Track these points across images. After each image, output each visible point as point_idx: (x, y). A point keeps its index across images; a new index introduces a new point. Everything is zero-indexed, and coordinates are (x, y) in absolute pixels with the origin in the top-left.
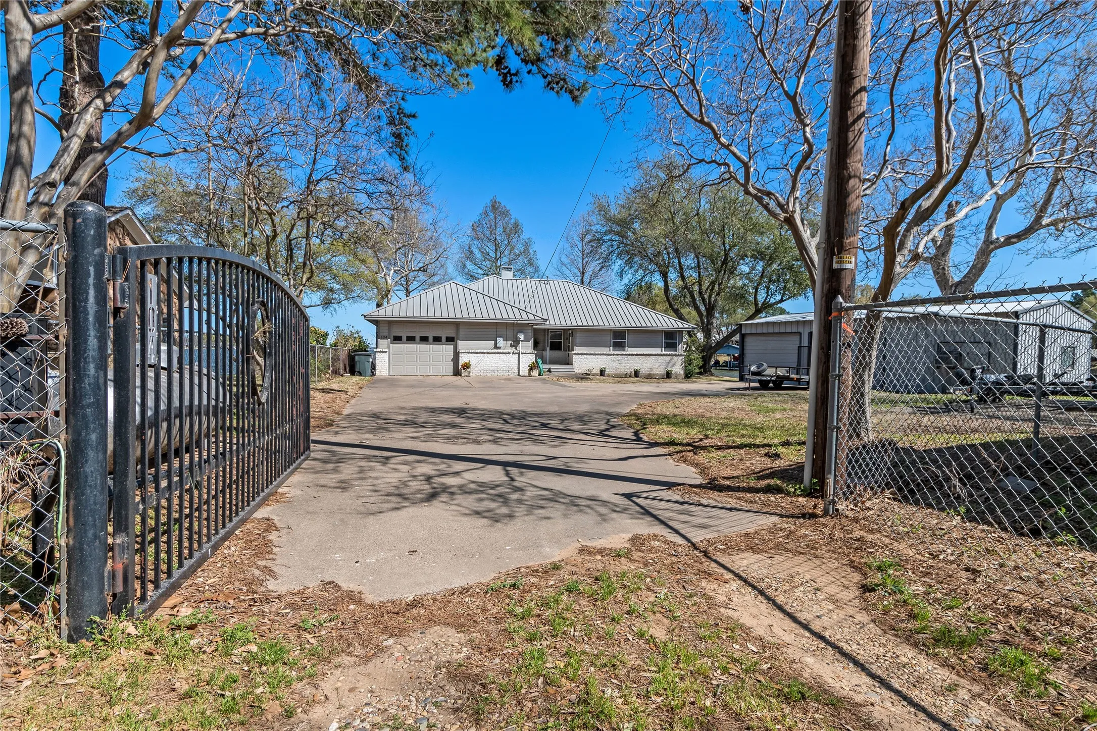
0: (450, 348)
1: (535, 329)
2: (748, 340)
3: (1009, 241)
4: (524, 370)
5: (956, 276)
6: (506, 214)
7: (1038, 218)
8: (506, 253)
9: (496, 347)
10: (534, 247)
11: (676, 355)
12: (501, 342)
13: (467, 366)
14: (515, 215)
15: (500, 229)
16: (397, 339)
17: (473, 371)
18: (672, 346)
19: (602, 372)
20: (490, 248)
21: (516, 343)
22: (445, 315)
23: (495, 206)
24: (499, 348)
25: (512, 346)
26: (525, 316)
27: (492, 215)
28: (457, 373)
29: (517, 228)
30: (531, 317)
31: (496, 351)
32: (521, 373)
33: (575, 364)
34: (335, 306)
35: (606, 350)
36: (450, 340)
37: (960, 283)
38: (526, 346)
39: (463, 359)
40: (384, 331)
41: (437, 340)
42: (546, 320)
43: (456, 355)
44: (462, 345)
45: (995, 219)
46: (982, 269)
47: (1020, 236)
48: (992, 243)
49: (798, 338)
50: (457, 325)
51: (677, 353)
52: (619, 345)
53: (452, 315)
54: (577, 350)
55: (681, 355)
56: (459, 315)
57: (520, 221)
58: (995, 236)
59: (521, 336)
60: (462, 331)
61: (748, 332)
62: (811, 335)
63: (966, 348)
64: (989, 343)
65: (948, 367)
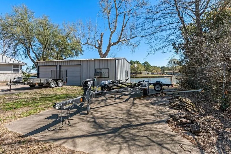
2: (40, 68)
3: (114, 44)
7: (119, 39)
11: (19, 74)
37: (104, 54)
45: (111, 38)
46: (109, 51)
47: (116, 43)
48: (110, 44)
49: (56, 67)
51: (19, 73)
55: (21, 74)
58: (111, 43)
61: (40, 65)
62: (60, 66)
63: (103, 71)
64: (109, 69)
65: (98, 77)
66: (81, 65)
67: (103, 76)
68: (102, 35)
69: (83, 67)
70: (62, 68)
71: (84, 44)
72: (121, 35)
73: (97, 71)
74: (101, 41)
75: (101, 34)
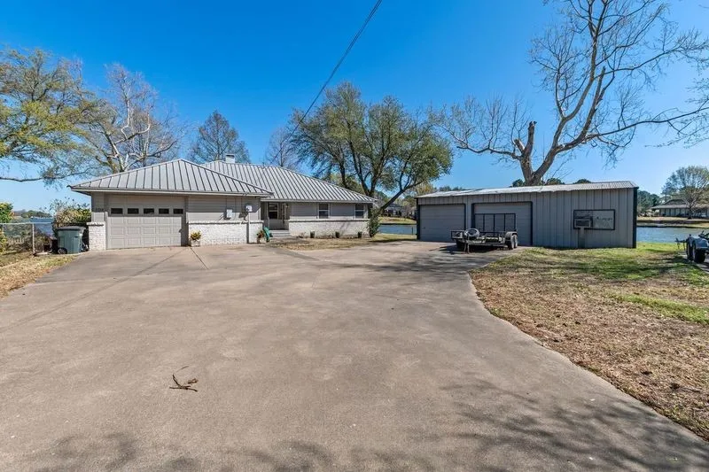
0: (178, 219)
1: (263, 203)
2: (423, 209)
3: (568, 147)
4: (253, 239)
5: (534, 168)
6: (225, 123)
7: (584, 133)
8: (227, 150)
9: (226, 218)
10: (246, 148)
11: (363, 221)
12: (230, 213)
13: (196, 237)
14: (232, 125)
15: (221, 134)
16: (117, 212)
17: (202, 241)
18: (360, 214)
19: (312, 236)
20: (214, 146)
21: (244, 213)
22: (172, 187)
23: (217, 117)
24: (229, 219)
25: (240, 216)
26: (253, 190)
27: (215, 123)
28: (186, 243)
29: (234, 134)
30: (259, 191)
31: (226, 221)
32: (250, 241)
33: (290, 229)
34: (59, 181)
35: (314, 218)
36: (178, 212)
37: (535, 173)
38: (254, 217)
39: (192, 230)
40: (101, 204)
41: (164, 212)
42: (272, 194)
43: (185, 226)
44: (190, 217)
47: (574, 144)
48: (557, 148)
49: (463, 208)
50: (186, 198)
51: (363, 219)
52: (323, 214)
53: (179, 187)
54: (292, 218)
55: (367, 221)
56: (187, 188)
57: (236, 129)
58: (559, 144)
59: (250, 208)
60: (191, 203)
61: (422, 203)
62: (473, 205)
63: (596, 215)
64: (614, 210)
65: (585, 229)
66: (531, 203)
67: (597, 226)
68: (533, 128)
69: (537, 207)
70: (479, 210)
71: (479, 152)
72: (589, 122)
73: (579, 214)
74: (530, 142)
75: (531, 124)
